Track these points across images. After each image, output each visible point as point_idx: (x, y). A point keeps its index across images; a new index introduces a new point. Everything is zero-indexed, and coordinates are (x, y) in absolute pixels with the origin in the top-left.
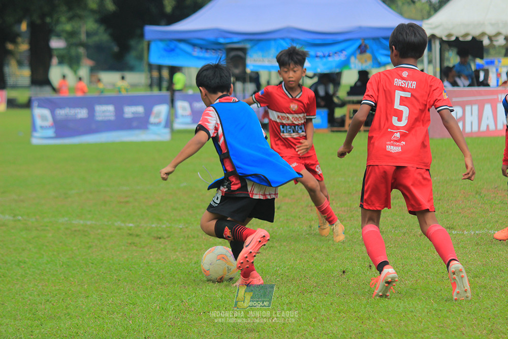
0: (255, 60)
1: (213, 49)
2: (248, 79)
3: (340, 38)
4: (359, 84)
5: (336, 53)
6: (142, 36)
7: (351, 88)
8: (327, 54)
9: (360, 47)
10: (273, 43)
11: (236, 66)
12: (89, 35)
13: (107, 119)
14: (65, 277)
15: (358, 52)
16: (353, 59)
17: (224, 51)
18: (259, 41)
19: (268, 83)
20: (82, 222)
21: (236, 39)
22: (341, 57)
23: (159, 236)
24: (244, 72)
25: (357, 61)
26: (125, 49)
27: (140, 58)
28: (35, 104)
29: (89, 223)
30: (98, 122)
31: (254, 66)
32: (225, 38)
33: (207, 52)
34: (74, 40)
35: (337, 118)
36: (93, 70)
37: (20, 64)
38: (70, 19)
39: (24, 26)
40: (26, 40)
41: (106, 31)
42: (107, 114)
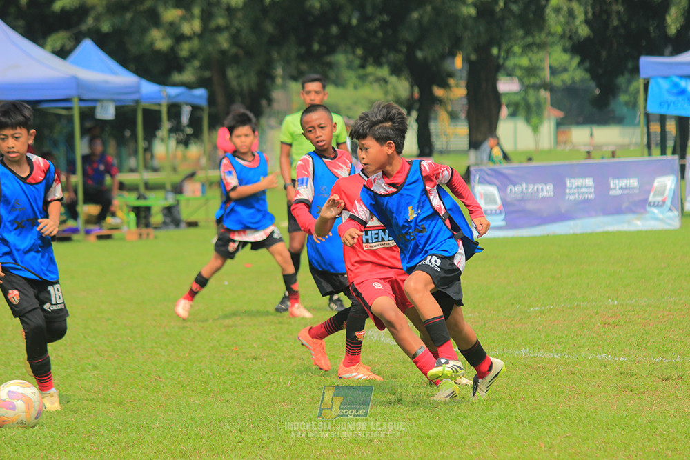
6: (636, 70)
12: (554, 71)
26: (609, 91)
27: (633, 105)
28: (476, 177)
34: (533, 80)
36: (559, 124)
37: (453, 116)
38: (527, 48)
39: (458, 62)
40: (463, 83)
41: (580, 64)
42: (583, 190)
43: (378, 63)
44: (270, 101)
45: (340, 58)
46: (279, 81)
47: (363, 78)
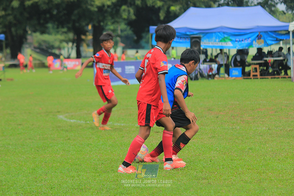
0: (205, 43)
1: (184, 38)
2: (201, 52)
3: (248, 32)
4: (257, 54)
5: (246, 39)
6: (148, 31)
7: (254, 57)
8: (241, 40)
9: (258, 36)
10: (214, 34)
11: (196, 46)
12: (122, 31)
13: (131, 73)
14: (111, 152)
15: (257, 39)
16: (254, 42)
17: (189, 38)
18: (207, 33)
19: (212, 54)
20: (119, 124)
21: (195, 32)
22: (249, 41)
23: (157, 131)
24: (200, 49)
25: (256, 43)
26: (140, 38)
27: (147, 42)
29: (122, 125)
30: (127, 74)
31: (204, 46)
32: (190, 32)
33: (181, 39)
35: (246, 72)
36: (124, 49)
37: (88, 45)
38: (113, 23)
39: (90, 27)
40: (91, 34)
41: (130, 29)
42: (131, 70)
43: (63, 27)
44: (26, 39)
45: (50, 25)
46: (29, 32)
47: (58, 32)
